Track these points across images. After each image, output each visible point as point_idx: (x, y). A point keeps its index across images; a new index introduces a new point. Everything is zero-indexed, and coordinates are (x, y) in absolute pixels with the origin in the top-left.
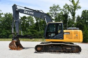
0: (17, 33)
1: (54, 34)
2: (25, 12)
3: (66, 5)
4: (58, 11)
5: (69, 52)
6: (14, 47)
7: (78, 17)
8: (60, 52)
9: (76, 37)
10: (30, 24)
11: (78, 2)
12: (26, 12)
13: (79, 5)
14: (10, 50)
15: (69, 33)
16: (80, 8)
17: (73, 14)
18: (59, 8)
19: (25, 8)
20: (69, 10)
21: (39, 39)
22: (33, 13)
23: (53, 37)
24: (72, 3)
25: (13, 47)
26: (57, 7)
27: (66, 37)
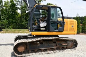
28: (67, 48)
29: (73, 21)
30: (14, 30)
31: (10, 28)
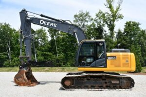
0: (28, 58)
1: (92, 60)
2: (42, 22)
3: (100, 12)
4: (87, 21)
5: (115, 87)
6: (24, 82)
7: (119, 32)
8: (101, 87)
9: (127, 64)
10: (40, 42)
11: (118, 8)
12: (44, 23)
13: (120, 13)
14: (17, 86)
15: (115, 57)
16: (121, 17)
17: (112, 28)
18: (89, 16)
19: (42, 16)
20: (105, 21)
21: (57, 68)
22: (55, 25)
23: (90, 63)
24: (109, 9)
25: (22, 81)
26: (86, 16)
27: (111, 64)
28: (121, 88)
29: (128, 55)
30: (72, 68)
31: (67, 65)
